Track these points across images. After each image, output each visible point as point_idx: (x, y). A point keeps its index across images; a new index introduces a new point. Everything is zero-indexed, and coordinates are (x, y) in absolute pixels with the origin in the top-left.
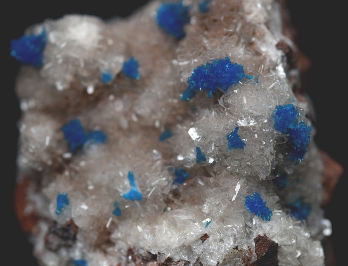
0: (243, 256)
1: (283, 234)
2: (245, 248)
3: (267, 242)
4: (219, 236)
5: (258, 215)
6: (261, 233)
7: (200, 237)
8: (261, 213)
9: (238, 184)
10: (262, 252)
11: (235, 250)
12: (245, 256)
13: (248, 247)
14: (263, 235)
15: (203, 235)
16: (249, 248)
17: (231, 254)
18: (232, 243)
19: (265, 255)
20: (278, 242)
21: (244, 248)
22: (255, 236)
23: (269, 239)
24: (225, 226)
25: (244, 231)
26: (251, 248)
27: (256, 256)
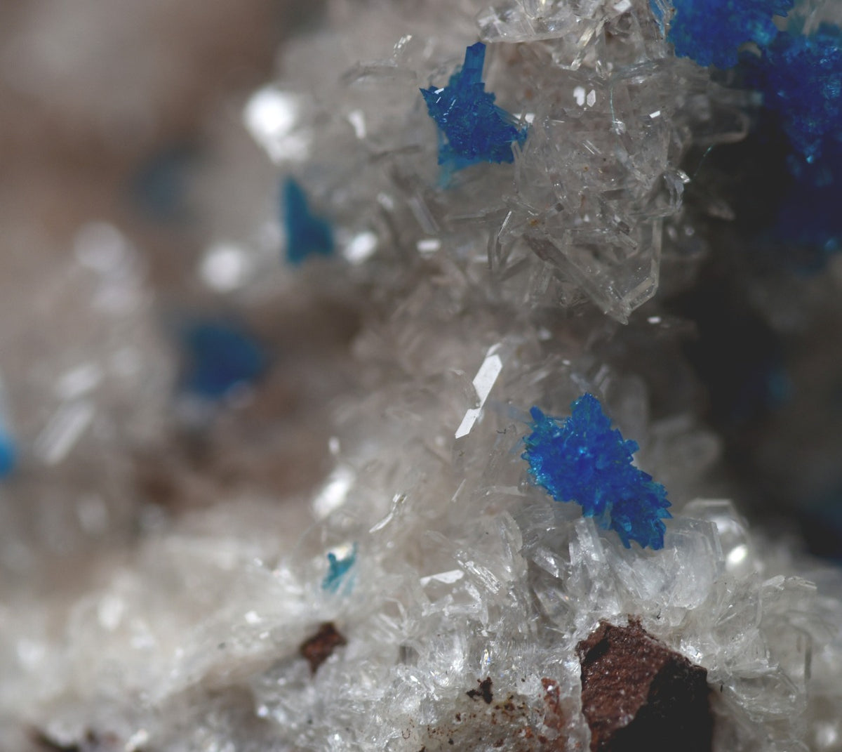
0: (523, 734)
1: (730, 621)
2: (531, 689)
3: (643, 654)
4: (391, 629)
5: (592, 511)
6: (615, 613)
7: (297, 639)
8: (609, 505)
9: (494, 353)
10: (617, 708)
11: (480, 705)
12: (529, 736)
13: (546, 683)
14: (624, 623)
15: (312, 632)
16: (550, 688)
17: (455, 721)
18: (458, 665)
19: (631, 723)
20: (705, 658)
21: (521, 690)
22: (584, 626)
23: (655, 643)
24: (425, 580)
25: (522, 601)
26: (557, 690)
27: (589, 733)
